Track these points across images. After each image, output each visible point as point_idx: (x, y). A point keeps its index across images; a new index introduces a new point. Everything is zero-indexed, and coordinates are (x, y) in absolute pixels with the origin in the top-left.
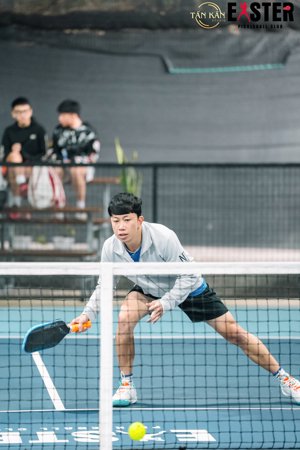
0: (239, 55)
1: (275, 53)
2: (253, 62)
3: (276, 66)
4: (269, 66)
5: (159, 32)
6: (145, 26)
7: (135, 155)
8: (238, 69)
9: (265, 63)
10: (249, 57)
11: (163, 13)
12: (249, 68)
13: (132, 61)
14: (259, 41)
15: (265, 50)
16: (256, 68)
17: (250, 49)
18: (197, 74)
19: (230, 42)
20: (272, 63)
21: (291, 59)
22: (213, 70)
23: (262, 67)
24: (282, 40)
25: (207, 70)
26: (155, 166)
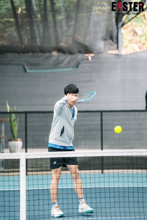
0: (57, 64)
1: (74, 63)
2: (64, 67)
3: (74, 69)
4: (71, 69)
5: (22, 54)
6: (15, 52)
7: (15, 108)
8: (57, 70)
9: (69, 68)
10: (62, 65)
11: (23, 46)
12: (62, 70)
13: (9, 67)
14: (66, 58)
15: (69, 62)
16: (65, 70)
17: (62, 61)
18: (40, 73)
19: (53, 59)
20: (72, 67)
21: (80, 66)
22: (46, 71)
23: (68, 69)
24: (76, 58)
25: (43, 71)
26: (26, 113)
